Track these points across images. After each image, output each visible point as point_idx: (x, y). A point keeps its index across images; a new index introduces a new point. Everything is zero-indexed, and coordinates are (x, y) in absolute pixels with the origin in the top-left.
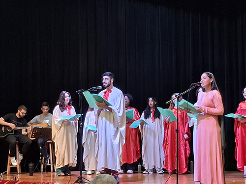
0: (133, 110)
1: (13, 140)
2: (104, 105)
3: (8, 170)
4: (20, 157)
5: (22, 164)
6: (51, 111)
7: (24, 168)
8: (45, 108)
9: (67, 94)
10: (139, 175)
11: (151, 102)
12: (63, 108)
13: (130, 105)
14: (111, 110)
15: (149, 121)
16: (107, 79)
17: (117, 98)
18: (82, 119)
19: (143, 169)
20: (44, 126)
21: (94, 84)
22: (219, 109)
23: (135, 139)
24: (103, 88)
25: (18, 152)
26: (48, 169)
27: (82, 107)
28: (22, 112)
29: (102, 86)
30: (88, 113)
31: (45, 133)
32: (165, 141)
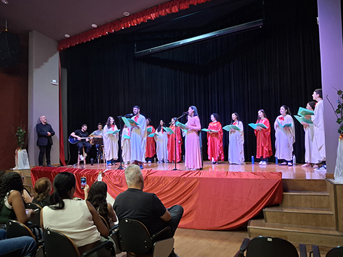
0: (152, 127)
1: (81, 145)
2: (134, 124)
3: (78, 163)
4: (85, 155)
5: (86, 159)
6: (103, 128)
7: (88, 161)
8: (100, 126)
9: (111, 118)
10: (155, 164)
11: (162, 122)
12: (109, 126)
13: (150, 124)
14: (138, 127)
15: (161, 133)
16: (136, 110)
17: (141, 120)
18: (120, 133)
19: (157, 160)
20: (100, 137)
21: (128, 112)
22: (199, 127)
23: (152, 144)
24: (134, 115)
25: (84, 152)
26: (102, 162)
27: (121, 125)
28: (85, 128)
29: (133, 113)
30: (124, 129)
31: (100, 141)
32: (168, 145)
